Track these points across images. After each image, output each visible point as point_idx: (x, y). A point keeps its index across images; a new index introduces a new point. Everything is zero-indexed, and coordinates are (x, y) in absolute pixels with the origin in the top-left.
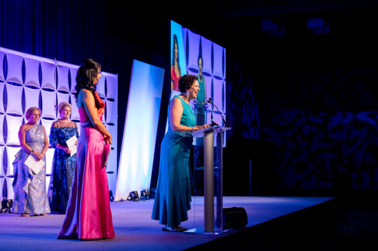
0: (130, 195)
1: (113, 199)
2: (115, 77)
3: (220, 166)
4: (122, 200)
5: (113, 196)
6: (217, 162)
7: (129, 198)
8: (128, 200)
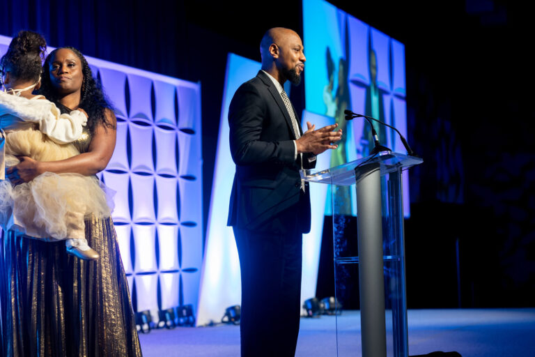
0: (227, 314)
1: (195, 321)
2: (195, 87)
3: (399, 253)
4: (212, 324)
5: (195, 315)
6: (392, 242)
7: (226, 319)
8: (223, 322)
